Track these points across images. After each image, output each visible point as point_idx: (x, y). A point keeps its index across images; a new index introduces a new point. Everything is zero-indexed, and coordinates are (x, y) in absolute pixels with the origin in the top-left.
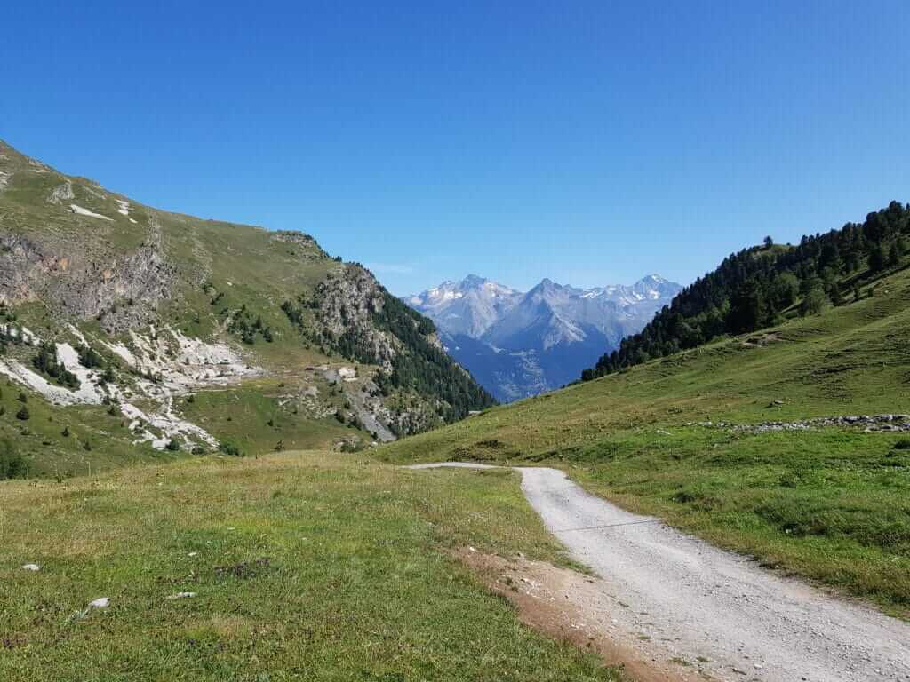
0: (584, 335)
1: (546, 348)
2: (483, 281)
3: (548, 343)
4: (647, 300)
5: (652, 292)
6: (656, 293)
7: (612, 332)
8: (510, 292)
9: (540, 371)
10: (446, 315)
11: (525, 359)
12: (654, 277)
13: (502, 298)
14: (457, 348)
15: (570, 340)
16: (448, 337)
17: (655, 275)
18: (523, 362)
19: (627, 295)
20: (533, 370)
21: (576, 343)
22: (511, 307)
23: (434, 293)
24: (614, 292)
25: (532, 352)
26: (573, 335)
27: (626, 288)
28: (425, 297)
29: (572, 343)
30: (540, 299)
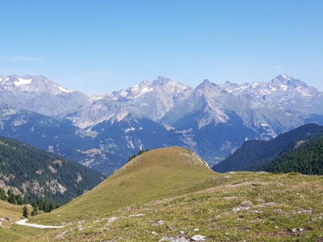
0: (228, 118)
1: (200, 127)
2: (168, 80)
3: (201, 124)
4: (279, 91)
5: (282, 86)
6: (285, 86)
7: (246, 116)
8: (185, 88)
9: (194, 144)
10: (140, 104)
11: (185, 136)
12: (284, 76)
13: (178, 92)
14: (141, 128)
15: (217, 122)
16: (136, 121)
17: (285, 75)
18: (183, 137)
19: (265, 88)
20: (189, 143)
21: (221, 124)
22: (183, 99)
23: (135, 88)
24: (257, 86)
25: (190, 130)
26: (220, 118)
27: (265, 83)
28: (129, 91)
29: (219, 123)
30: (201, 93)
